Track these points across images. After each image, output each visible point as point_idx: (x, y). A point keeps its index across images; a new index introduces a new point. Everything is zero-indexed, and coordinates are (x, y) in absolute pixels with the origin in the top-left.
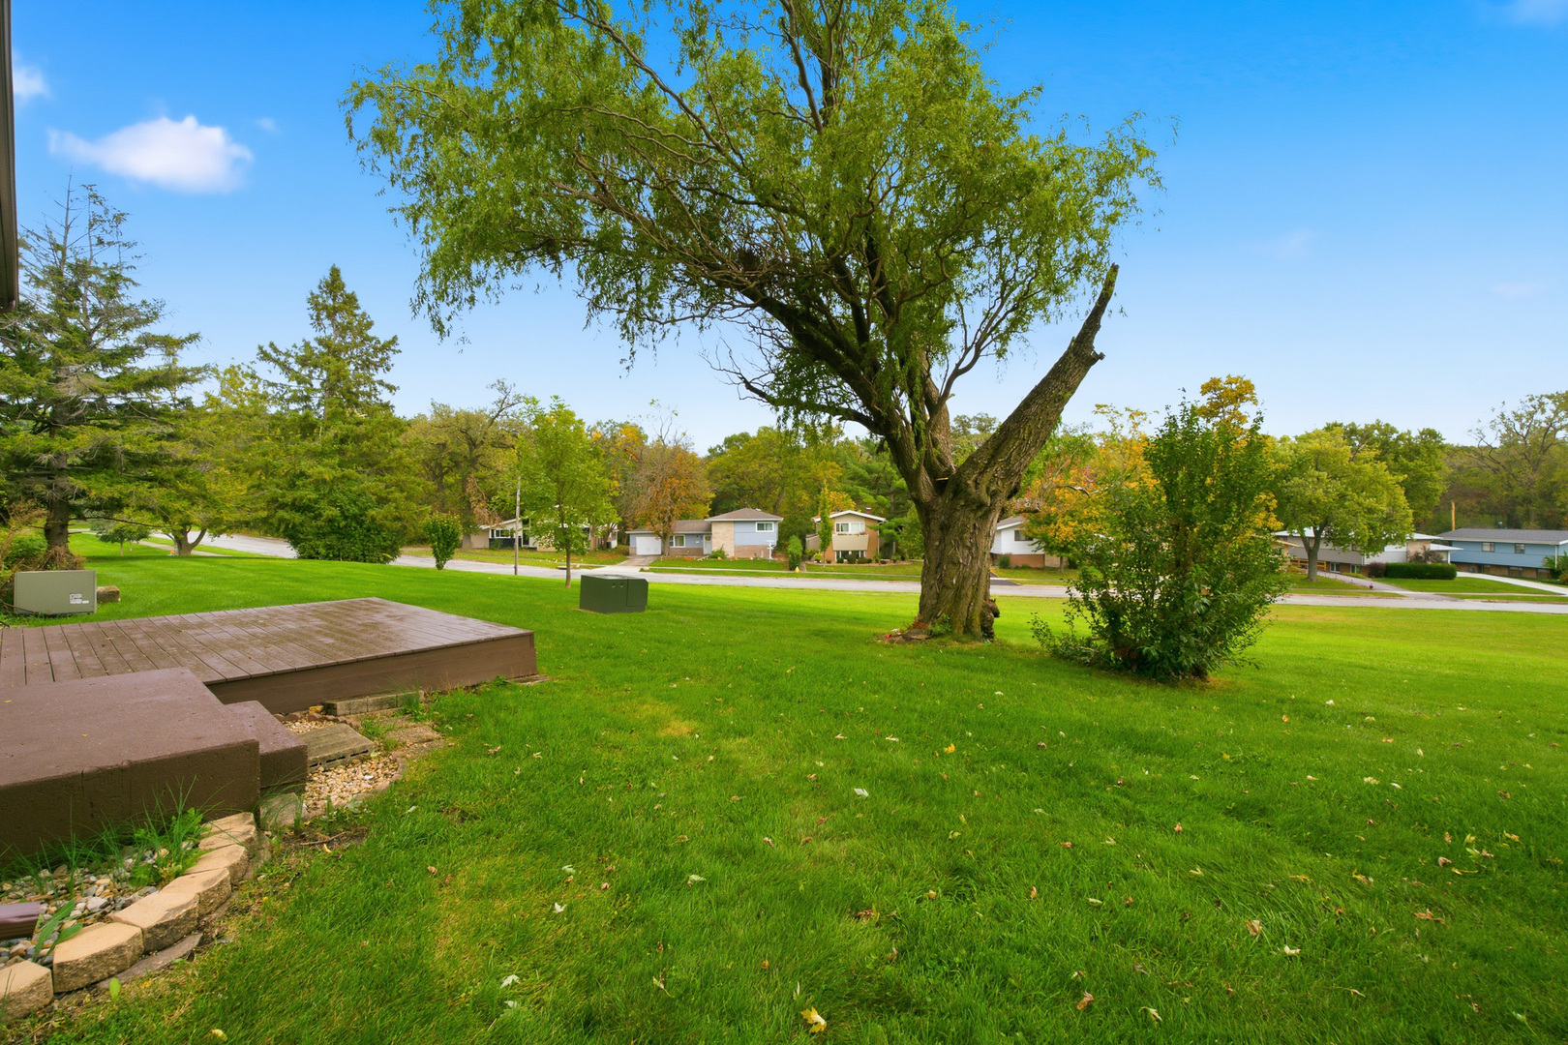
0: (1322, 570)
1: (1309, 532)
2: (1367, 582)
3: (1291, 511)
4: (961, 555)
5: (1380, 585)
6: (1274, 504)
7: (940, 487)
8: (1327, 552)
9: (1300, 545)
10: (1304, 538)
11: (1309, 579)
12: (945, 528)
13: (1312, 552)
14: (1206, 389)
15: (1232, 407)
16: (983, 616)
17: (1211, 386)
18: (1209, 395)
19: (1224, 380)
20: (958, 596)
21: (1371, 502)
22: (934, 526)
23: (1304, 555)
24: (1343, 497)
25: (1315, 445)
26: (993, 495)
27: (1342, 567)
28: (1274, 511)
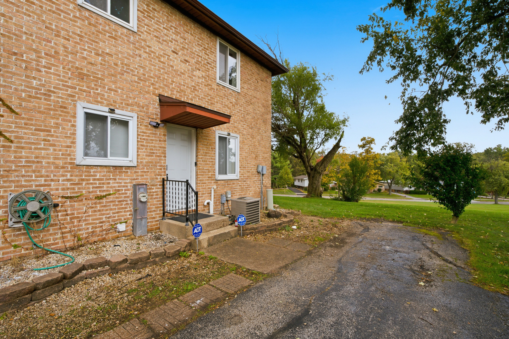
0: (393, 192)
1: (389, 181)
2: (404, 195)
3: (384, 175)
4: (316, 182)
5: (408, 196)
6: (380, 173)
7: (312, 169)
8: (394, 187)
9: (387, 185)
10: (388, 183)
11: (389, 194)
12: (313, 177)
13: (390, 187)
14: (362, 140)
15: (369, 145)
16: (320, 193)
17: (363, 139)
18: (363, 142)
19: (367, 138)
20: (316, 190)
21: (405, 173)
22: (311, 177)
23: (388, 188)
24: (397, 171)
25: (390, 156)
26: (322, 171)
27: (398, 191)
28: (380, 175)
